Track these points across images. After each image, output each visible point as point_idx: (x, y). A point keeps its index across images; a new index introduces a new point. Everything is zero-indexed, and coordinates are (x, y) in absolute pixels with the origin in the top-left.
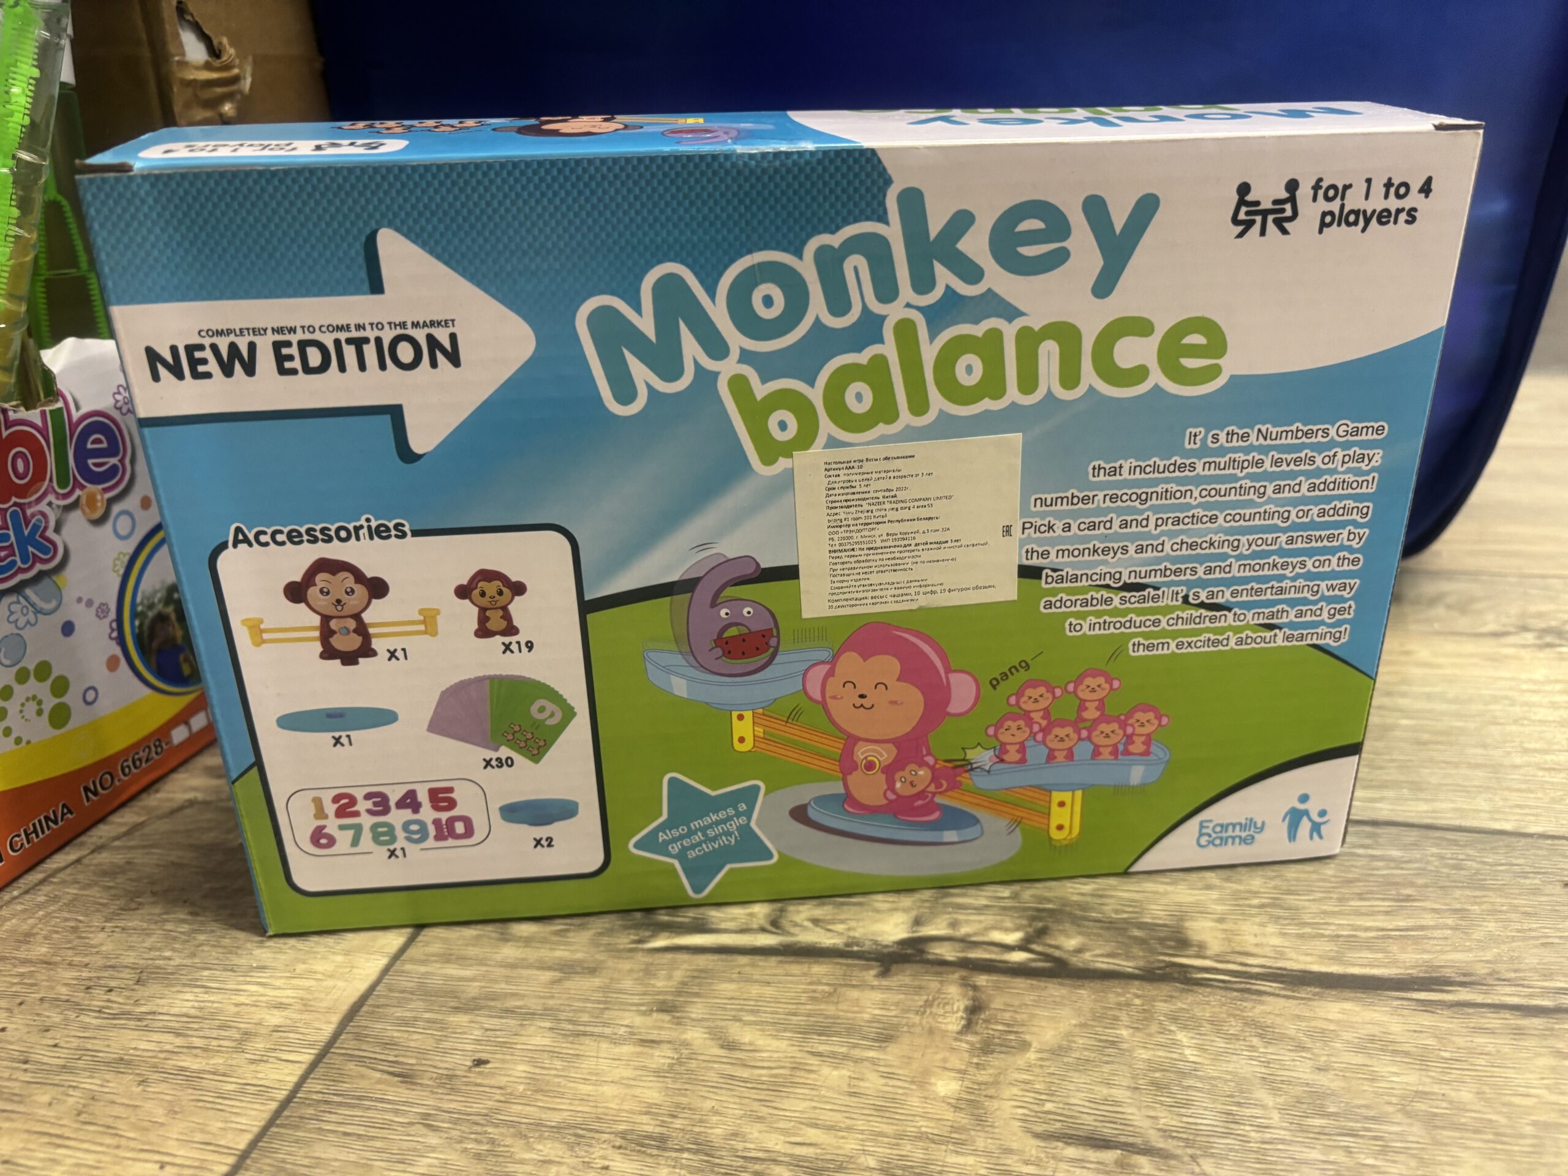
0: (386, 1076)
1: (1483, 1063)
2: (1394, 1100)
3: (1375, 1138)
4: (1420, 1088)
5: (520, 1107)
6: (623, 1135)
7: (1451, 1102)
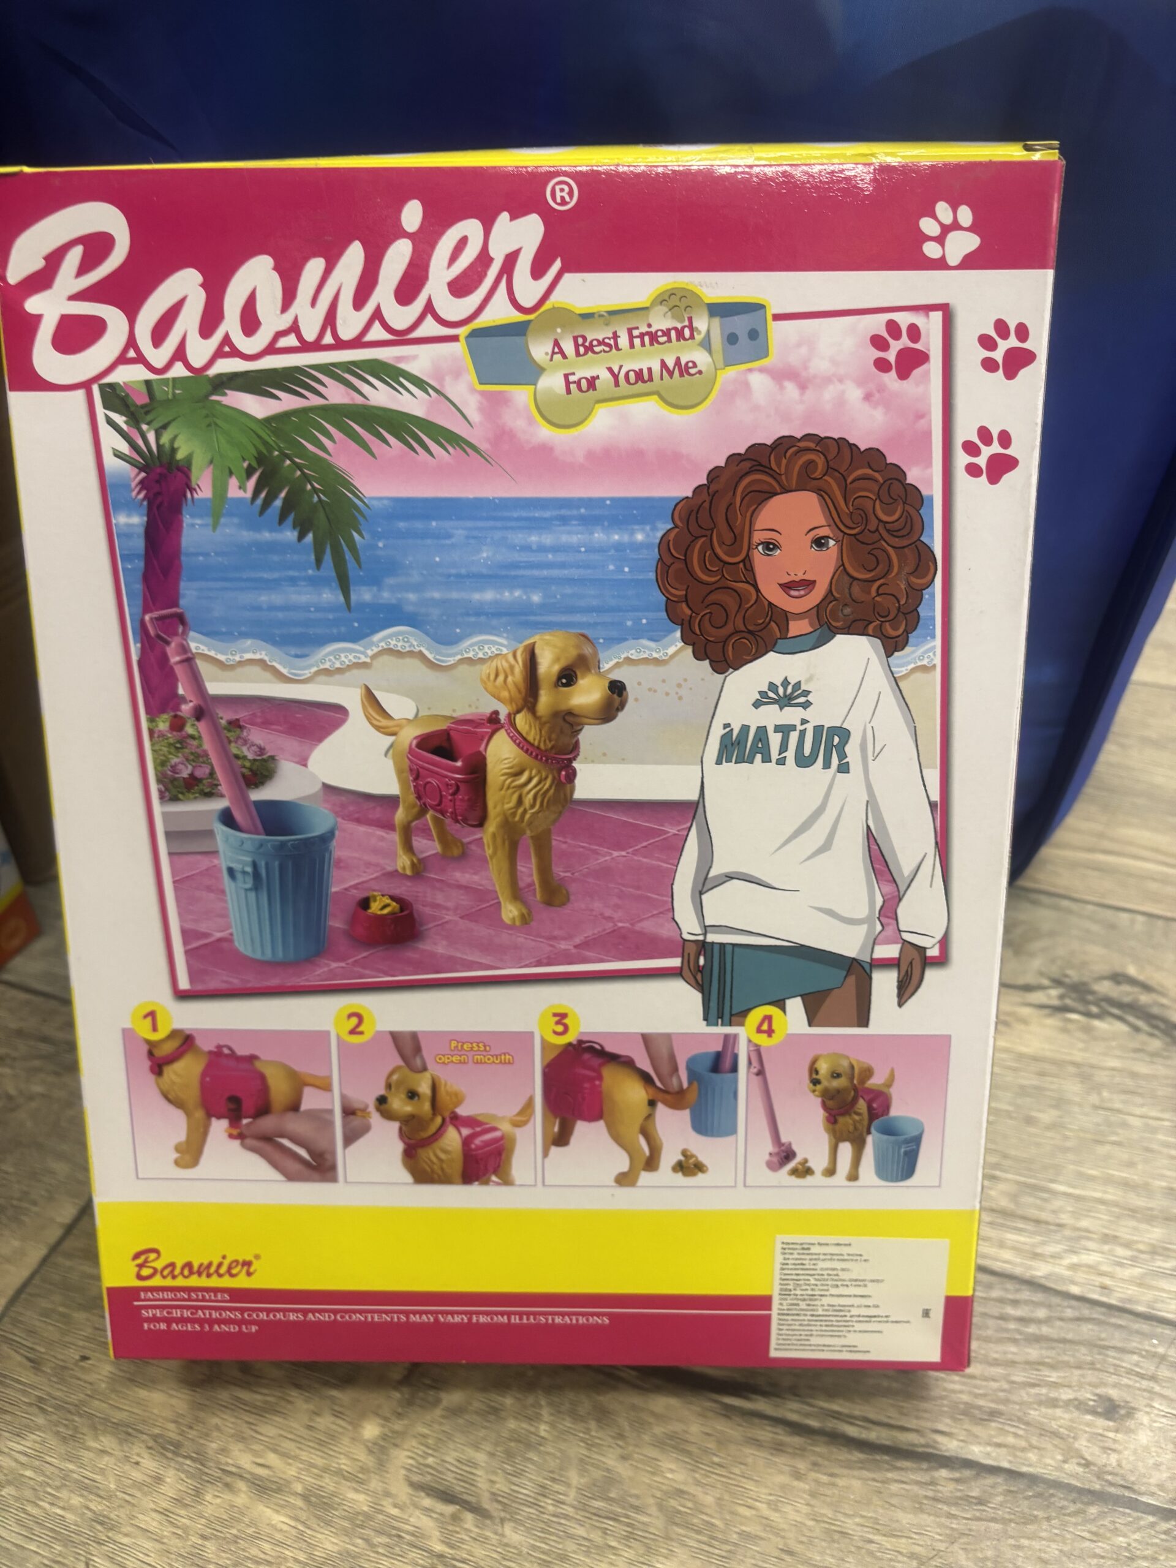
0: (24, 1361)
1: (737, 1471)
2: (658, 1494)
3: (628, 1525)
4: (682, 1487)
5: (97, 1402)
6: (155, 1438)
7: (695, 1503)
